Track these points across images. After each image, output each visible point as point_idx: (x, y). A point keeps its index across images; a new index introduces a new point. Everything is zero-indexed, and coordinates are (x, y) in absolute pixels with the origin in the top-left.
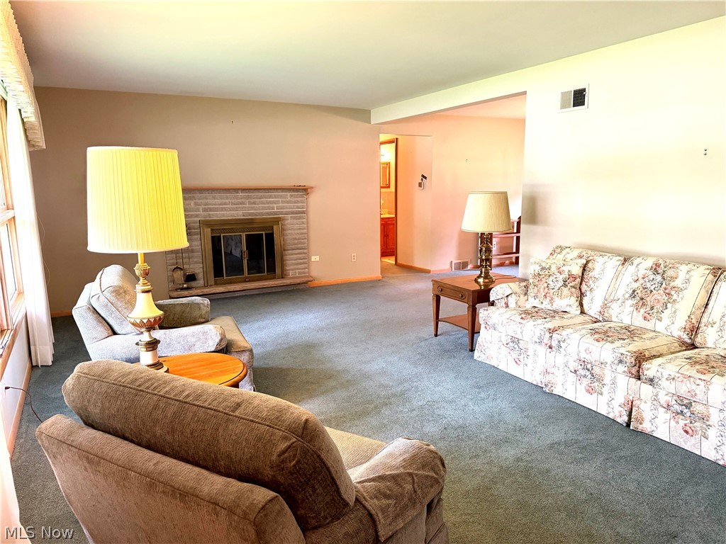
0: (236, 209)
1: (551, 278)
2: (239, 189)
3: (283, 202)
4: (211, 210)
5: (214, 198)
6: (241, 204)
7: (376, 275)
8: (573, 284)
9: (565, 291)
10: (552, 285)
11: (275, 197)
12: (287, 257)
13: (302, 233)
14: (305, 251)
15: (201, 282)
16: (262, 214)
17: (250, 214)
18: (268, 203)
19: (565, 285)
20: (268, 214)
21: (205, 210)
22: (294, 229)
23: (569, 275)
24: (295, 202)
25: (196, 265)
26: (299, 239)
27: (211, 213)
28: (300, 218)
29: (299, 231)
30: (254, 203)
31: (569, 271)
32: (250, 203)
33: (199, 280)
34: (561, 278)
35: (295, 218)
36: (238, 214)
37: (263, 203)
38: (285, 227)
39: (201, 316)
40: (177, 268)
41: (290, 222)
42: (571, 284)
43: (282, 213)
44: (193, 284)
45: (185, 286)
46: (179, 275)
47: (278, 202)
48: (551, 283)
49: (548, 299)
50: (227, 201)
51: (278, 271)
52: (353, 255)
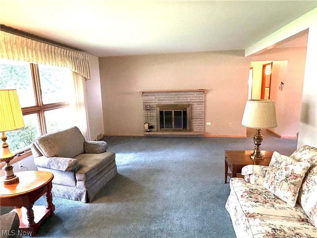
0: (172, 100)
1: (279, 171)
2: (173, 92)
3: (192, 97)
4: (161, 100)
5: (162, 95)
6: (173, 98)
7: (244, 135)
8: (293, 181)
9: (285, 185)
10: (278, 176)
11: (189, 95)
12: (193, 122)
13: (202, 112)
14: (203, 120)
15: (156, 129)
16: (183, 102)
17: (177, 102)
18: (186, 97)
19: (286, 181)
20: (185, 102)
21: (158, 100)
22: (198, 110)
23: (292, 173)
24: (198, 97)
25: (154, 122)
26: (200, 114)
27: (160, 101)
28: (201, 104)
29: (200, 111)
30: (179, 97)
31: (293, 170)
32: (177, 97)
33: (155, 128)
34: (285, 173)
35: (198, 104)
36: (172, 102)
37: (183, 97)
38: (193, 108)
39: (98, 150)
40: (146, 123)
41: (195, 106)
42: (291, 181)
43: (192, 102)
44: (152, 130)
45: (148, 130)
46: (146, 126)
47: (190, 97)
48: (277, 174)
49: (273, 186)
50: (167, 96)
51: (188, 128)
52: (230, 123)
